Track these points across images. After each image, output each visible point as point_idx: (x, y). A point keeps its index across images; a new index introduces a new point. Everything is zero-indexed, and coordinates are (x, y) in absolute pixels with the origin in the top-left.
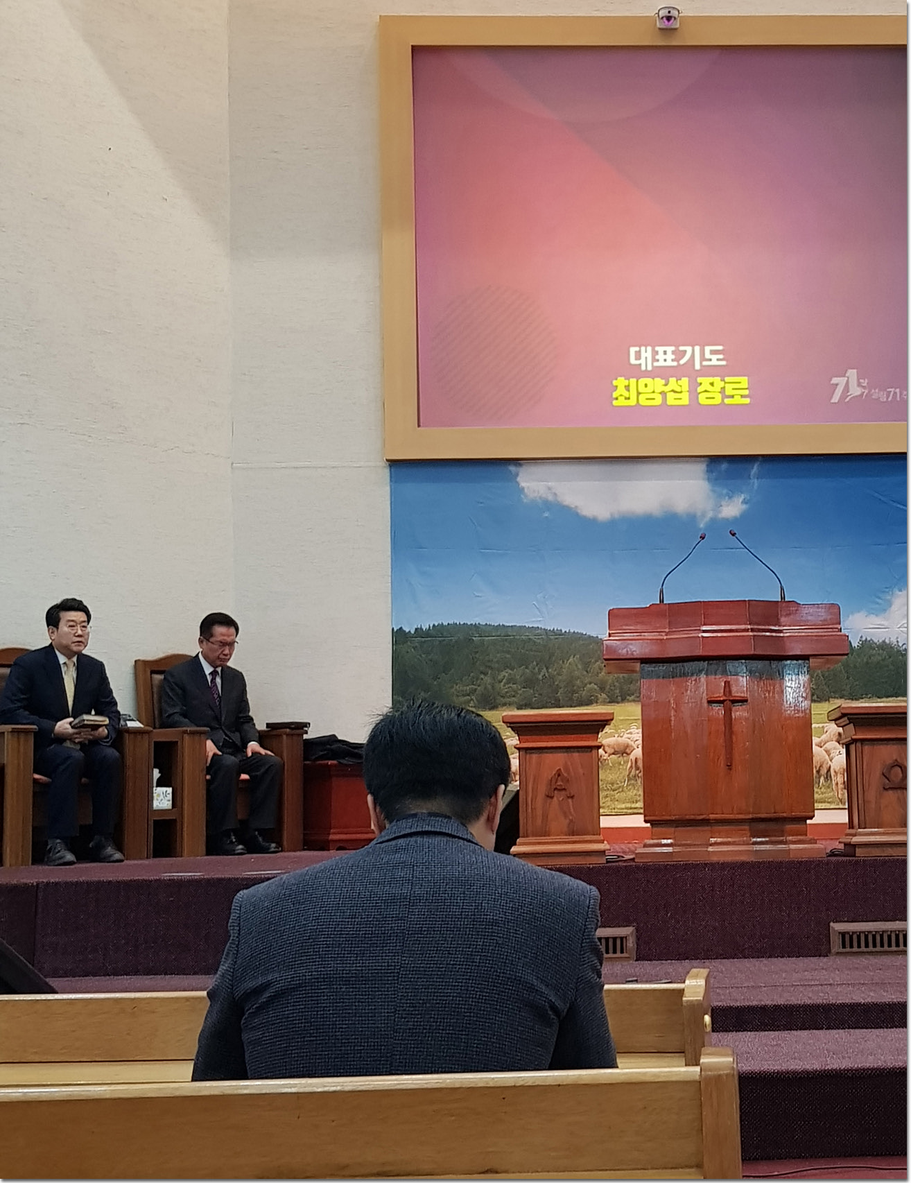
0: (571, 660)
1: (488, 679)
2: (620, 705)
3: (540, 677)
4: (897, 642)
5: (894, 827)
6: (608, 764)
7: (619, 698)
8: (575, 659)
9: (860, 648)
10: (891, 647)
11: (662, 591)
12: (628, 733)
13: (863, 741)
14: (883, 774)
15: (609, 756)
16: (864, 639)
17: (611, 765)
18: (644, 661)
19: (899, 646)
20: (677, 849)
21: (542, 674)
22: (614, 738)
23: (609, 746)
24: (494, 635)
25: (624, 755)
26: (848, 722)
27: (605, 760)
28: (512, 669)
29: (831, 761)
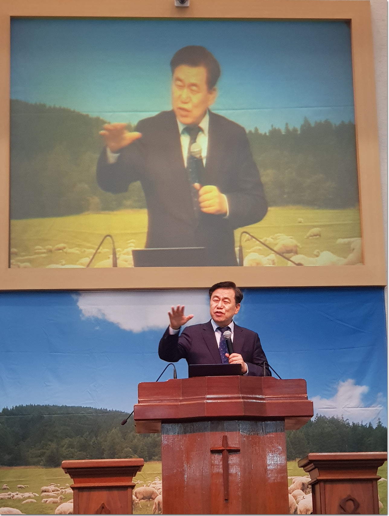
0: (113, 430)
1: (54, 445)
2: (147, 463)
3: (91, 443)
4: (342, 418)
6: (139, 506)
7: (148, 458)
8: (116, 430)
9: (317, 422)
10: (339, 421)
12: (152, 484)
13: (325, 481)
14: (340, 506)
15: (140, 500)
16: (319, 415)
17: (141, 507)
18: (164, 421)
19: (344, 421)
21: (93, 441)
22: (143, 487)
23: (140, 493)
24: (59, 412)
25: (150, 499)
26: (314, 466)
27: (137, 503)
28: (71, 437)
29: (297, 504)
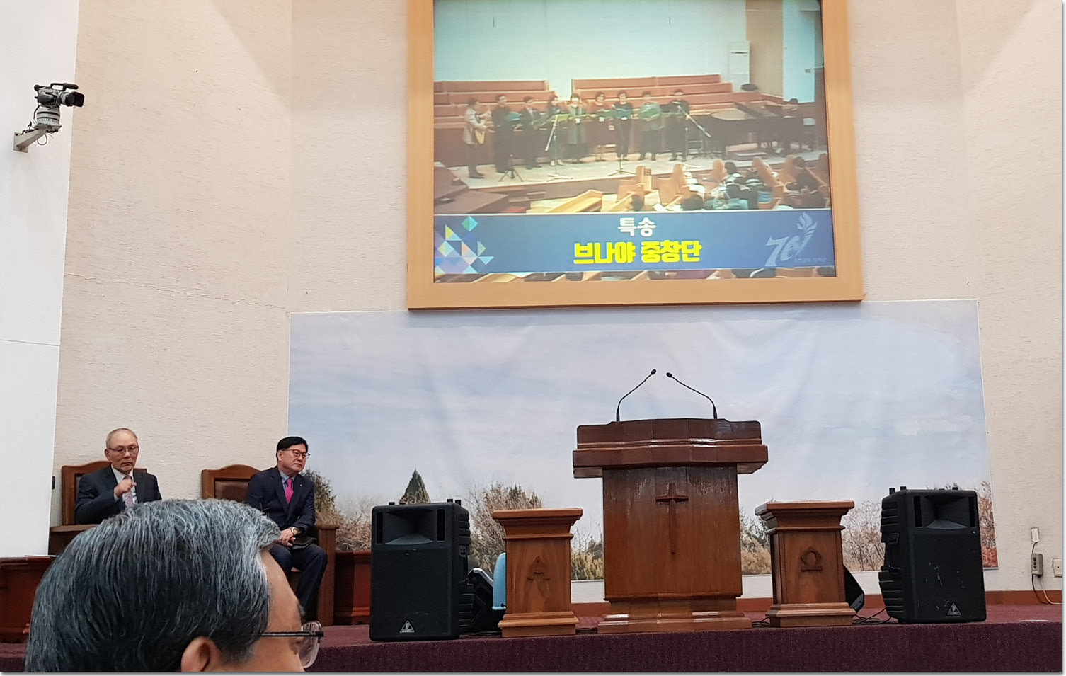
5: (811, 603)
11: (618, 410)
13: (784, 531)
14: (801, 559)
18: (605, 468)
20: (631, 622)
